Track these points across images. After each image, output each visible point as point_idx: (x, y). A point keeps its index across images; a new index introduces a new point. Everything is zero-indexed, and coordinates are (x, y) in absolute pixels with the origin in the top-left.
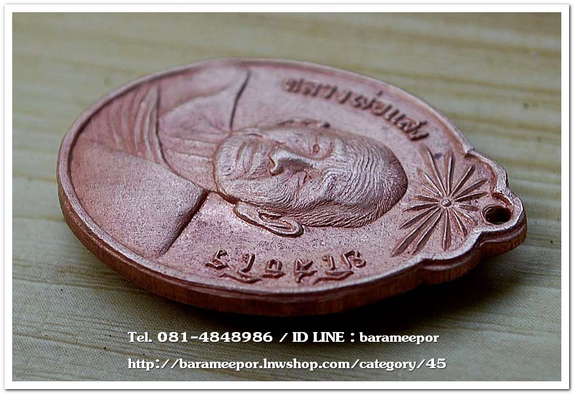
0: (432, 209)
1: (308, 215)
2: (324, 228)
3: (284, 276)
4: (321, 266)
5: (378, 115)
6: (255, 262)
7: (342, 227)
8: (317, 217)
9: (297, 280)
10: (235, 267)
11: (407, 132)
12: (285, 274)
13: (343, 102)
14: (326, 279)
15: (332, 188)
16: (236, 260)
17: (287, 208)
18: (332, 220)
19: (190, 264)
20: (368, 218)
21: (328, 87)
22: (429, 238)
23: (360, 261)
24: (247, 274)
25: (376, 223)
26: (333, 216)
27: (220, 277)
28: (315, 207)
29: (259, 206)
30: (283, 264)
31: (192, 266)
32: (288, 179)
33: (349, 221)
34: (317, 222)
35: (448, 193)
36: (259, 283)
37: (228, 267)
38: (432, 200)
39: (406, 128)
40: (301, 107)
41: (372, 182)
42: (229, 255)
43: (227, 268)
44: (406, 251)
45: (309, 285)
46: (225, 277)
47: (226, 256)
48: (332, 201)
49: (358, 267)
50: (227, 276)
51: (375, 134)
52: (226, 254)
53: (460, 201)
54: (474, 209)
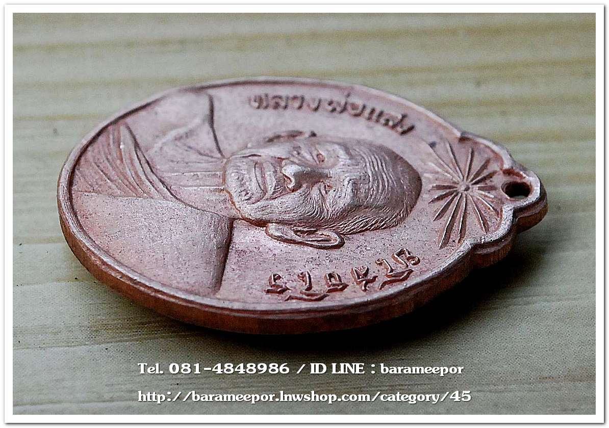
0: (455, 196)
1: (343, 224)
2: (362, 233)
3: (348, 287)
4: (379, 271)
5: (357, 115)
6: (312, 280)
7: (379, 229)
8: (352, 224)
9: (363, 288)
10: (295, 288)
11: (394, 127)
12: (348, 285)
13: (316, 109)
14: (391, 282)
15: (357, 193)
16: (292, 281)
17: (321, 220)
18: (368, 224)
19: (250, 294)
20: (400, 215)
21: (295, 98)
22: (466, 224)
23: (413, 258)
24: (311, 292)
25: (409, 219)
26: (367, 220)
27: (286, 300)
28: (347, 215)
29: (291, 224)
30: (341, 275)
31: (252, 295)
32: (310, 192)
33: (384, 222)
34: (354, 229)
35: (462, 178)
36: (327, 298)
37: (289, 289)
38: (450, 187)
39: (391, 123)
40: (279, 121)
41: (390, 181)
42: (283, 277)
43: (288, 291)
44: (451, 240)
45: (376, 291)
46: (291, 300)
47: (281, 279)
48: (361, 206)
49: (414, 264)
50: (293, 299)
51: (364, 134)
52: (279, 277)
53: (476, 183)
54: (493, 188)
